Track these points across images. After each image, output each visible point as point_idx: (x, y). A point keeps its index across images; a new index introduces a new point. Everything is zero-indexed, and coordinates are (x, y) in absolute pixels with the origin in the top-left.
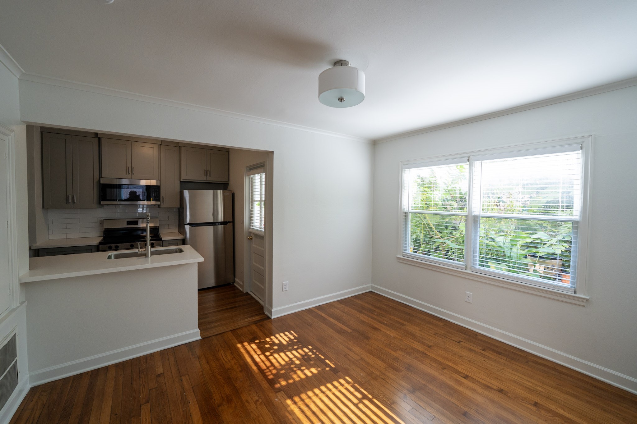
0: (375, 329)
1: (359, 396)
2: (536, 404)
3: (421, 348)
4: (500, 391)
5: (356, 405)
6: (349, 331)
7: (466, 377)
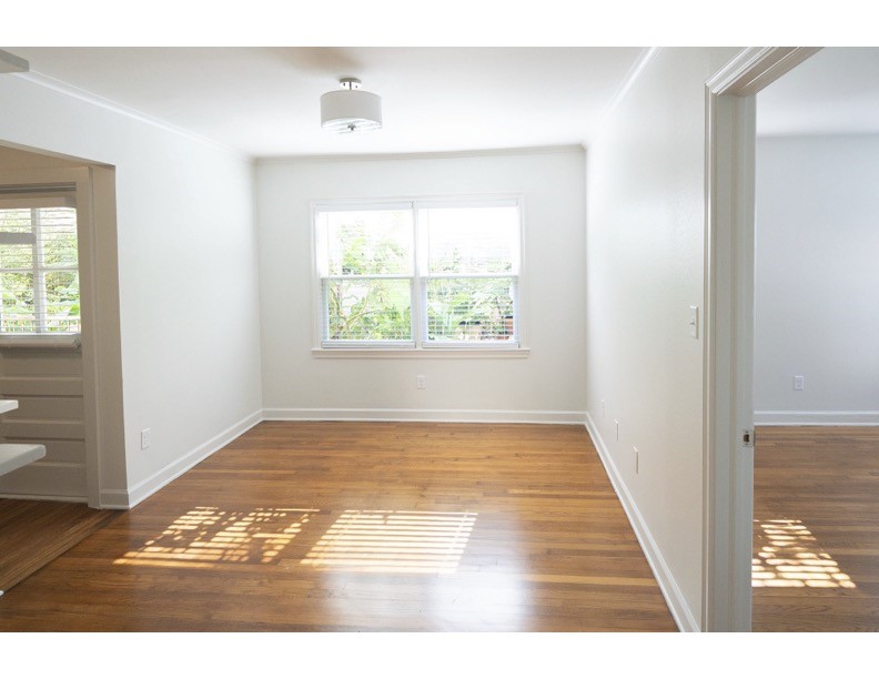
0: (324, 458)
1: (381, 517)
2: (517, 455)
3: (396, 455)
4: (489, 457)
5: (385, 524)
6: (293, 472)
7: (456, 460)
